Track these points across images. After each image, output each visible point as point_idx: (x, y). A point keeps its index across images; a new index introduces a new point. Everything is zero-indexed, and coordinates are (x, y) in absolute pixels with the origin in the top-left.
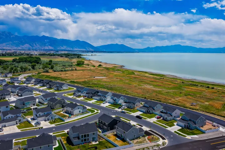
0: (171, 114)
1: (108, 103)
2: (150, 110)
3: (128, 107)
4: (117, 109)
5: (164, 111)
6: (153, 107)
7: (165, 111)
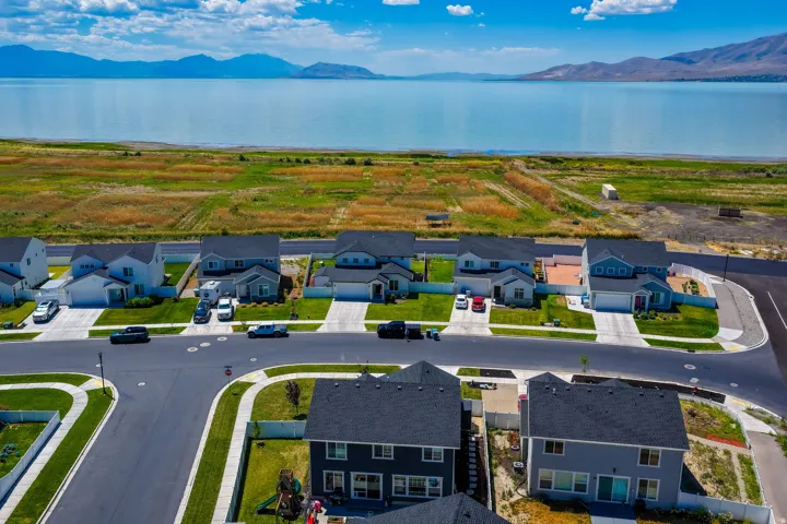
0: (524, 268)
1: (74, 306)
2: (394, 278)
3: (243, 300)
4: (191, 329)
5: (478, 262)
6: (398, 260)
7: (486, 263)
